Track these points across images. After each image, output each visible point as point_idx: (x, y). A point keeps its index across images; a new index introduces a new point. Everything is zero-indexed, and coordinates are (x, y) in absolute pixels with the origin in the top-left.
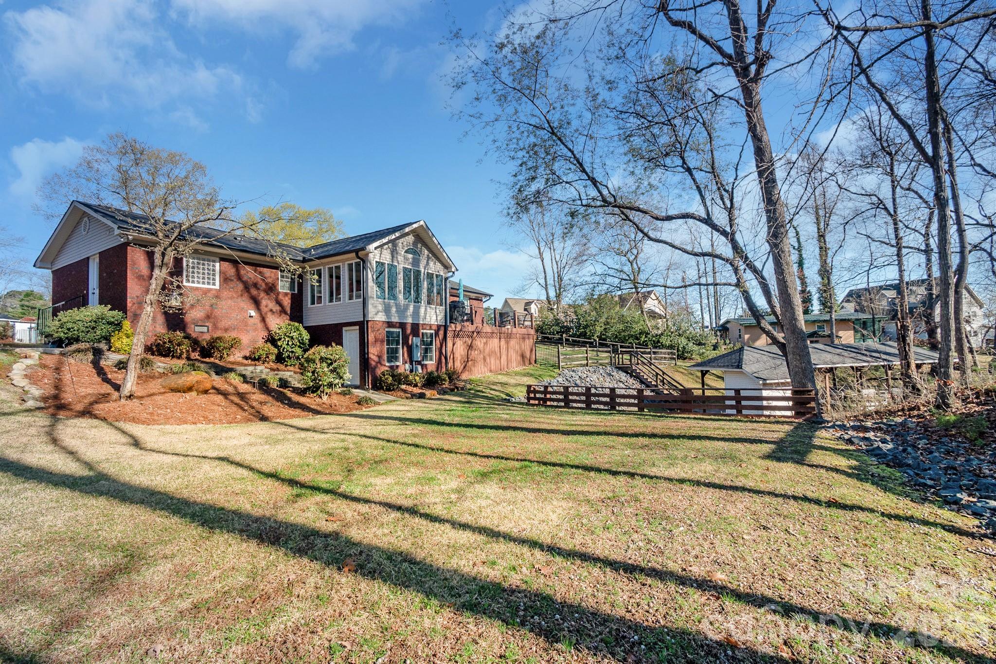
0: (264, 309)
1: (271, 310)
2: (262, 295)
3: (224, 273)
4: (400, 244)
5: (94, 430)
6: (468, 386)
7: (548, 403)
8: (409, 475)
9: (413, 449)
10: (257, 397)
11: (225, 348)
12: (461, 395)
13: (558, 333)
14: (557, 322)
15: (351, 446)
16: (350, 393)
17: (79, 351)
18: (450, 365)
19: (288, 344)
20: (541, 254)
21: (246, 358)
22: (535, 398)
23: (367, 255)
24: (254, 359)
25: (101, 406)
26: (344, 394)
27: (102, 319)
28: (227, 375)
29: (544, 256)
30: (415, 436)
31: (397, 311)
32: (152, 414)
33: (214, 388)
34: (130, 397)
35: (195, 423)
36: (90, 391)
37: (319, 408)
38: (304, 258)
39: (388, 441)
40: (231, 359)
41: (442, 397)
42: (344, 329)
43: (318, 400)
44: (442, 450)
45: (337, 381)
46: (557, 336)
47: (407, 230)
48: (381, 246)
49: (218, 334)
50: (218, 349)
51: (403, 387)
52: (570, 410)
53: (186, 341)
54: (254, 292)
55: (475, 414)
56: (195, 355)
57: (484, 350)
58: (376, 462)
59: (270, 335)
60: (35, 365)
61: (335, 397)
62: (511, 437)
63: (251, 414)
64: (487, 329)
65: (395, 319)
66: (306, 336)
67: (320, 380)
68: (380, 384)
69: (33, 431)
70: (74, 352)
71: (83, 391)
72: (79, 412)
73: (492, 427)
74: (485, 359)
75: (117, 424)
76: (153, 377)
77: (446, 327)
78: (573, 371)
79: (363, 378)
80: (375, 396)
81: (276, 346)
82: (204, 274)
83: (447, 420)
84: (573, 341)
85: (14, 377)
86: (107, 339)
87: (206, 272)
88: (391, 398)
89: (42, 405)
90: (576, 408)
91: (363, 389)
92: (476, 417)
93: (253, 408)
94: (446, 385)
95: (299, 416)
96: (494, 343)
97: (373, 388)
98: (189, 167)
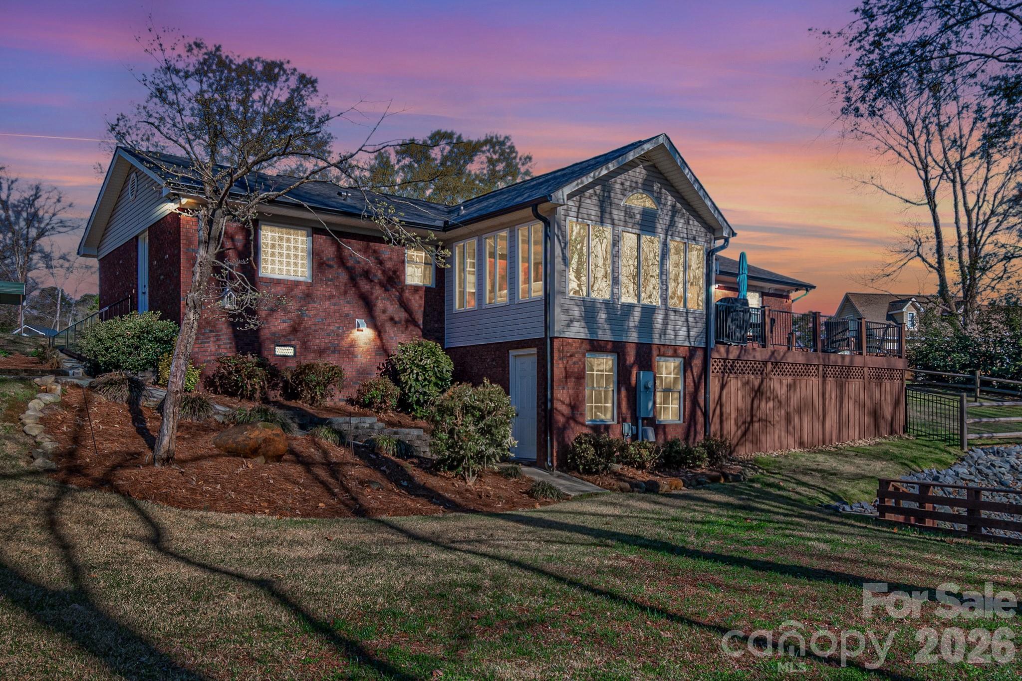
0: (381, 318)
1: (392, 319)
2: (378, 291)
3: (318, 255)
4: (618, 186)
5: (109, 511)
6: (750, 474)
7: (929, 523)
8: (578, 665)
9: (604, 603)
10: (357, 471)
11: (318, 384)
12: (731, 492)
13: (964, 367)
14: (963, 343)
15: (487, 583)
16: (516, 473)
17: (111, 383)
18: (714, 427)
19: (417, 380)
20: (930, 196)
21: (351, 401)
22: (897, 510)
23: (554, 210)
24: (364, 405)
25: (127, 472)
26: (505, 474)
27: (148, 333)
28: (315, 430)
29: (937, 200)
30: (616, 572)
31: (608, 320)
32: (193, 491)
33: (292, 452)
34: (168, 460)
35: (252, 512)
36: (116, 447)
37: (458, 499)
38: (446, 222)
39: (559, 579)
40: (328, 402)
41: (692, 492)
42: (512, 353)
43: (458, 483)
44: (662, 612)
45: (492, 450)
46: (964, 375)
47: (631, 156)
48: (580, 192)
49: (310, 359)
50: (307, 385)
51: (617, 467)
52: (982, 544)
53: (259, 371)
54: (365, 286)
55: (754, 535)
56: (275, 395)
57: (788, 399)
58: (520, 625)
59: (389, 362)
60: (55, 404)
61: (489, 480)
62: (825, 598)
63: (343, 503)
64: (797, 356)
65: (605, 335)
66: (447, 365)
67: (461, 448)
68: (573, 459)
69: (31, 506)
70: (106, 384)
71: (108, 447)
72: (96, 480)
73: (784, 569)
74: (788, 419)
75: (142, 504)
76: (206, 429)
77: (706, 352)
78: (997, 453)
79: (542, 446)
80: (561, 483)
81: (397, 382)
82: (288, 256)
83: (693, 542)
84: (1002, 386)
85: (27, 421)
86: (153, 364)
87: (292, 253)
88: (590, 488)
89: (54, 465)
90: (997, 539)
91: (542, 467)
92: (755, 541)
93: (347, 490)
94: (704, 468)
95: (419, 512)
96: (811, 386)
97: (560, 467)
98: (293, 82)
